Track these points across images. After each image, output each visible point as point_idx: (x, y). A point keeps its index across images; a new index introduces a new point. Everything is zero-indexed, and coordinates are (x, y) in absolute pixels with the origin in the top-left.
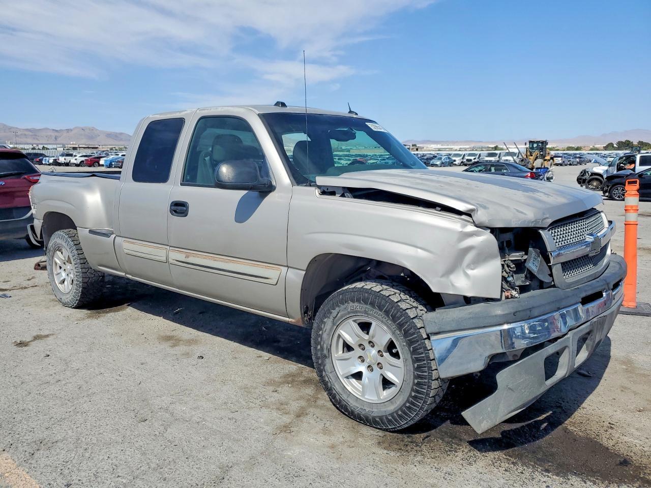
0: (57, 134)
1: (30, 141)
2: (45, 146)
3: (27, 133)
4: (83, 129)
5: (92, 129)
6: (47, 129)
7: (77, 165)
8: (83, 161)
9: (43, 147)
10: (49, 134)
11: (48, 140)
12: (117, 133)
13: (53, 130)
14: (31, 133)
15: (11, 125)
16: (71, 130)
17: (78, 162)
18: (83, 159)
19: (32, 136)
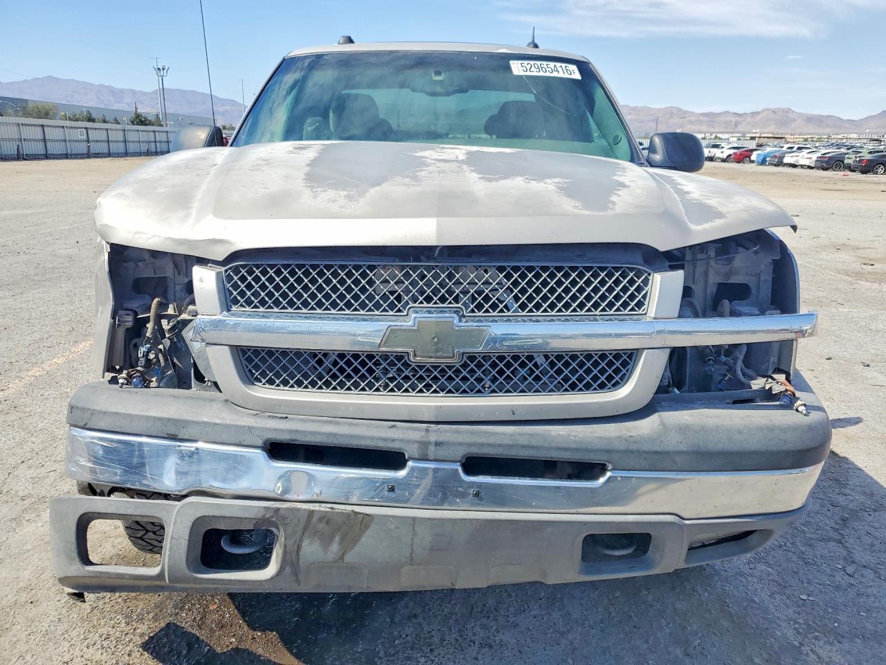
0: (738, 119)
1: (704, 128)
2: (718, 135)
3: (702, 118)
4: (773, 111)
5: (789, 111)
6: (727, 112)
7: (724, 160)
8: (731, 155)
9: (716, 136)
10: (729, 119)
11: (726, 128)
12: (822, 116)
13: (735, 114)
14: (707, 119)
15: (686, 110)
16: (758, 113)
17: (725, 156)
18: (732, 152)
19: (707, 122)
